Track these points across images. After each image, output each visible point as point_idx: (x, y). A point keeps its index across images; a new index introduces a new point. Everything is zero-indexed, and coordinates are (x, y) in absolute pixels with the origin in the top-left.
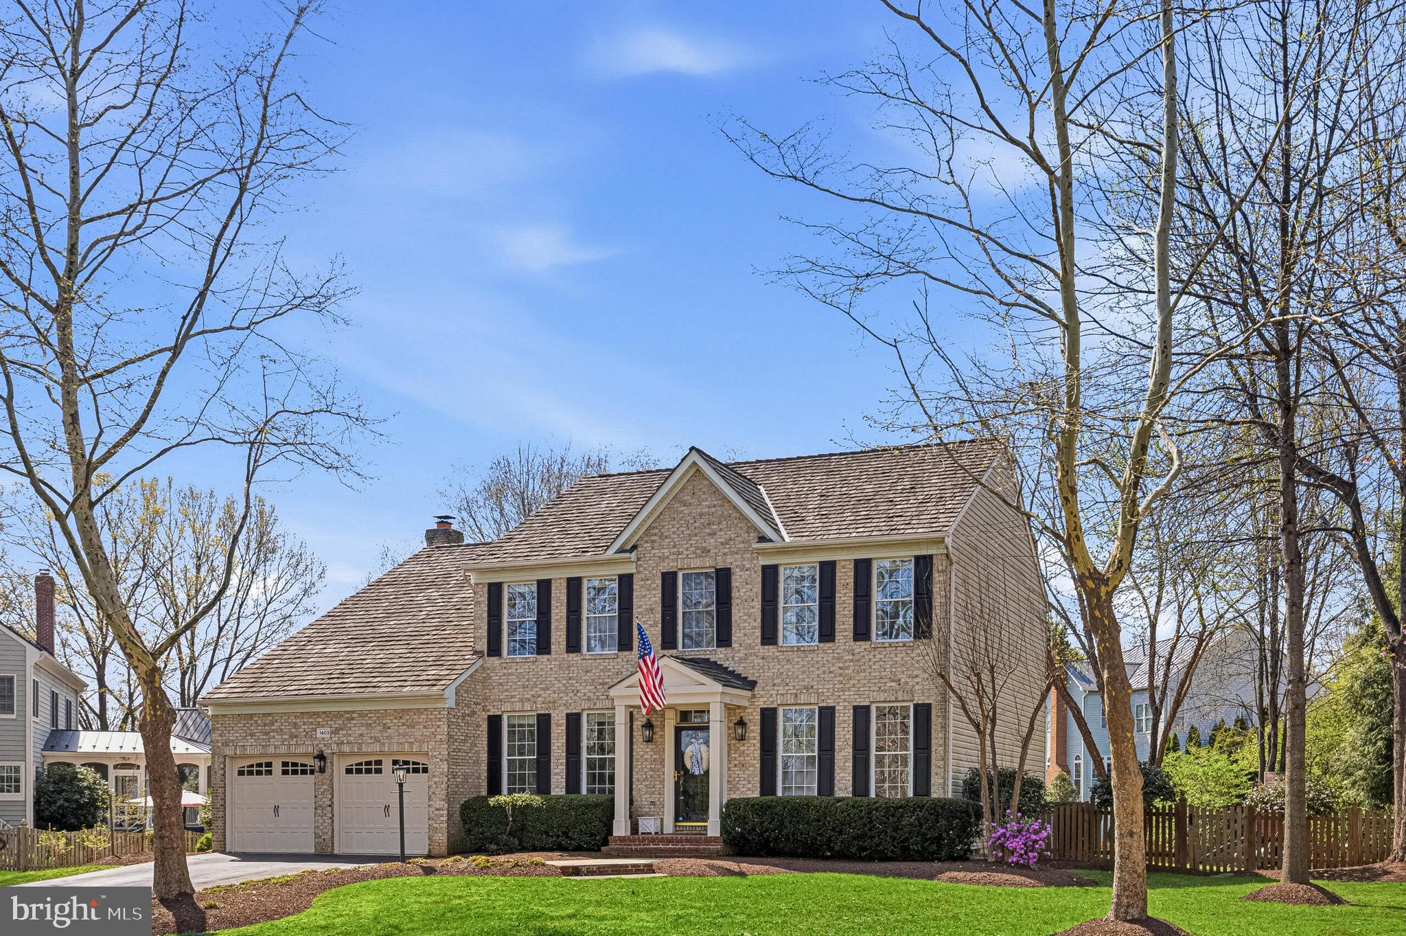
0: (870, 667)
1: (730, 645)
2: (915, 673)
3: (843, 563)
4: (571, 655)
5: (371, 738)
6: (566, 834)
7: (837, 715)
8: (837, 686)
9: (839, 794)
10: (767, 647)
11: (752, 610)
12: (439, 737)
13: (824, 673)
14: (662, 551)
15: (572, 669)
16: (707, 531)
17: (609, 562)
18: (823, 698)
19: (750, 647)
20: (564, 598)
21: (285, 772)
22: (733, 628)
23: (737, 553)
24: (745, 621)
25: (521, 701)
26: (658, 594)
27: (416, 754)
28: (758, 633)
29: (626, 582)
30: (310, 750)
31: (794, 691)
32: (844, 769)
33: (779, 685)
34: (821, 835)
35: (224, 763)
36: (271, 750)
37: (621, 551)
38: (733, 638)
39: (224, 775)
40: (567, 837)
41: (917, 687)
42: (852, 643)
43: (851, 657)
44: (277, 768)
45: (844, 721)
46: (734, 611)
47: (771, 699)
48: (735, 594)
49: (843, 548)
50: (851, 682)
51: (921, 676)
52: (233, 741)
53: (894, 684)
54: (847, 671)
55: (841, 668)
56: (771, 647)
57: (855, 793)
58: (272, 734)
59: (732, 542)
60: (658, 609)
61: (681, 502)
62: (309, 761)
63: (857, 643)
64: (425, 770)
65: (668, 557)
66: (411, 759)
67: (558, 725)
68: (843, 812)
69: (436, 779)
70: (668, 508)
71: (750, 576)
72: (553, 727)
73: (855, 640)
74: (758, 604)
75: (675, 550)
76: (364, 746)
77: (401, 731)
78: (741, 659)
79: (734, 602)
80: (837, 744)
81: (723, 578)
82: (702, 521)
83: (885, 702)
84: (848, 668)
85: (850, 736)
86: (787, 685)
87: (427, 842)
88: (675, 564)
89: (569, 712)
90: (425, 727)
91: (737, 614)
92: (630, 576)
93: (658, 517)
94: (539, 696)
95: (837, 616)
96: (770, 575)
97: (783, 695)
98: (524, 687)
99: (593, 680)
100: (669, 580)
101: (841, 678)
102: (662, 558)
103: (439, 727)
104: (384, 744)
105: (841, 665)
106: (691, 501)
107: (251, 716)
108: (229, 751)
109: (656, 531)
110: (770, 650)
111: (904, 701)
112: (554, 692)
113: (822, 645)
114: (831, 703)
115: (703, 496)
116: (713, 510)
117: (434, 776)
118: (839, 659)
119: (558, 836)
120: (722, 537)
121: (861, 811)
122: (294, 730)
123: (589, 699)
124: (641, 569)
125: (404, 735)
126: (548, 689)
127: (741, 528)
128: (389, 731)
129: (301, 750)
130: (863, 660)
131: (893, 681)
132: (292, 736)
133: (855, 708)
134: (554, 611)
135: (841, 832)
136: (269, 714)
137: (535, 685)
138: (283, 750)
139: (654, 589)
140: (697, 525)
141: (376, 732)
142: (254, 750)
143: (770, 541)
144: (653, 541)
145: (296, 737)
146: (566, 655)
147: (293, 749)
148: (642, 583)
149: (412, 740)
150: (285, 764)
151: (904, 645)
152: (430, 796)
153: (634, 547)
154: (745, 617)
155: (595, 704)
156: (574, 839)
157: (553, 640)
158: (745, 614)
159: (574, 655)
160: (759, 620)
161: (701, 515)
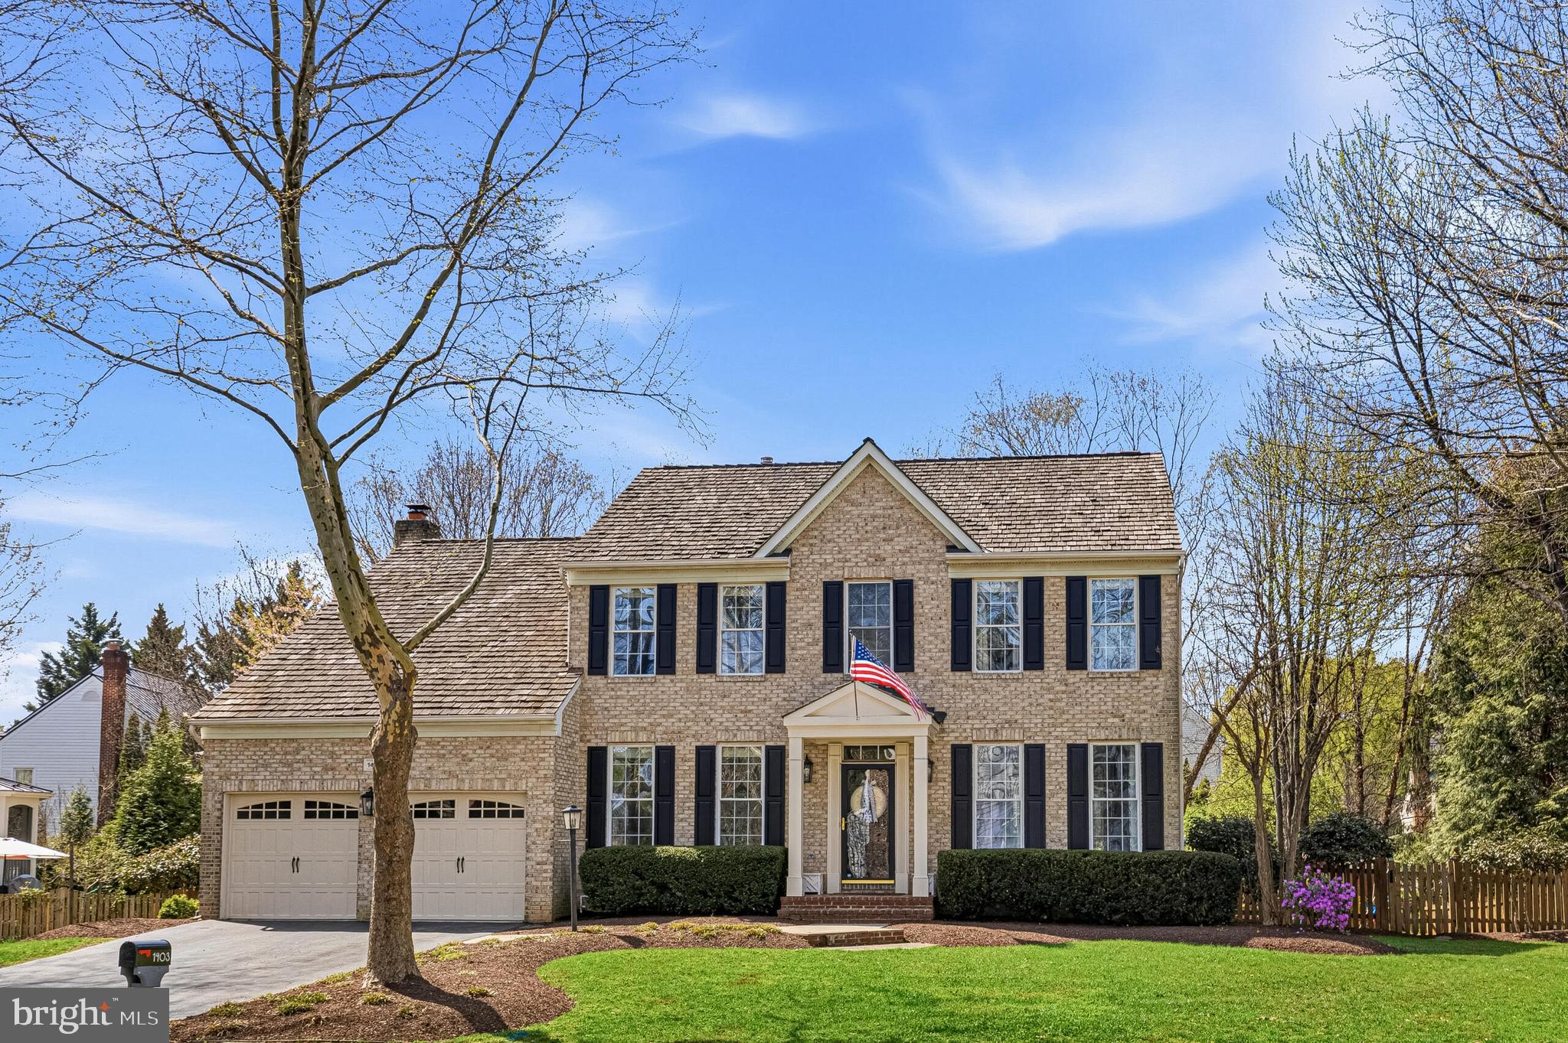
0: (1087, 699)
1: (912, 670)
2: (1142, 708)
3: (1052, 580)
4: (703, 676)
5: (444, 772)
6: (729, 895)
7: (1047, 754)
8: (1048, 721)
9: (1051, 846)
10: (959, 673)
11: (939, 630)
12: (542, 773)
13: (1031, 704)
14: (824, 556)
15: (704, 692)
16: (882, 536)
17: (758, 567)
18: (1029, 734)
19: (937, 672)
20: (694, 607)
21: (309, 815)
22: (916, 651)
23: (920, 564)
24: (931, 643)
25: (635, 729)
26: (819, 607)
27: (511, 793)
28: (948, 657)
29: (777, 592)
30: (354, 786)
31: (994, 726)
32: (1057, 818)
33: (974, 718)
34: (1065, 895)
35: (221, 802)
36: (296, 786)
37: (772, 554)
38: (916, 662)
39: (220, 818)
40: (730, 898)
41: (1144, 724)
42: (1065, 672)
43: (1064, 688)
44: (298, 809)
45: (1057, 762)
46: (917, 630)
47: (964, 735)
48: (917, 610)
49: (1052, 564)
50: (1064, 717)
51: (1150, 712)
52: (236, 774)
53: (1116, 720)
54: (1058, 704)
55: (1051, 700)
56: (964, 673)
57: (1071, 846)
58: (295, 765)
59: (913, 551)
60: (819, 624)
61: (847, 501)
62: (355, 803)
63: (1072, 672)
64: (519, 814)
65: (831, 564)
66: (497, 799)
67: (684, 760)
68: (1094, 868)
69: (538, 825)
70: (831, 506)
71: (936, 591)
72: (678, 762)
73: (1069, 667)
74: (946, 624)
75: (841, 556)
76: (434, 783)
77: (488, 764)
78: (925, 686)
79: (917, 619)
80: (1048, 788)
81: (904, 591)
82: (875, 524)
83: (1106, 740)
84: (1060, 700)
85: (1064, 779)
86: (984, 718)
87: (523, 905)
88: (840, 572)
89: (699, 744)
90: (523, 760)
91: (920, 634)
92: (782, 585)
93: (819, 517)
94: (660, 724)
95: (1046, 641)
96: (961, 590)
97: (979, 729)
98: (638, 713)
99: (733, 707)
100: (832, 592)
101: (1052, 712)
102: (825, 565)
103: (543, 759)
104: (463, 780)
105: (1051, 696)
106: (862, 500)
107: (266, 742)
108: (229, 787)
109: (816, 533)
110: (962, 677)
111: (1129, 740)
112: (680, 720)
113: (1027, 673)
114: (1039, 740)
115: (876, 496)
116: (890, 512)
117: (534, 822)
118: (1049, 690)
119: (719, 897)
120: (900, 543)
122: (330, 761)
123: (727, 730)
124: (797, 577)
125: (493, 769)
126: (672, 716)
127: (925, 535)
128: (471, 764)
129: (341, 786)
130: (1078, 692)
131: (1115, 717)
132: (326, 769)
133: (1070, 747)
134: (680, 622)
135: (1090, 892)
136: (293, 740)
137: (653, 712)
138: (313, 786)
139: (814, 601)
140: (869, 528)
141: (451, 765)
142: (268, 786)
143: (966, 550)
144: (811, 545)
145: (333, 769)
146: (695, 677)
147: (328, 785)
148: (798, 593)
149: (504, 776)
150: (309, 804)
151: (1129, 676)
152: (528, 847)
153: (787, 552)
154: (931, 638)
155: (735, 736)
156: (740, 901)
157: (678, 657)
158: (931, 635)
159: (707, 676)
160: (949, 642)
161: (874, 517)
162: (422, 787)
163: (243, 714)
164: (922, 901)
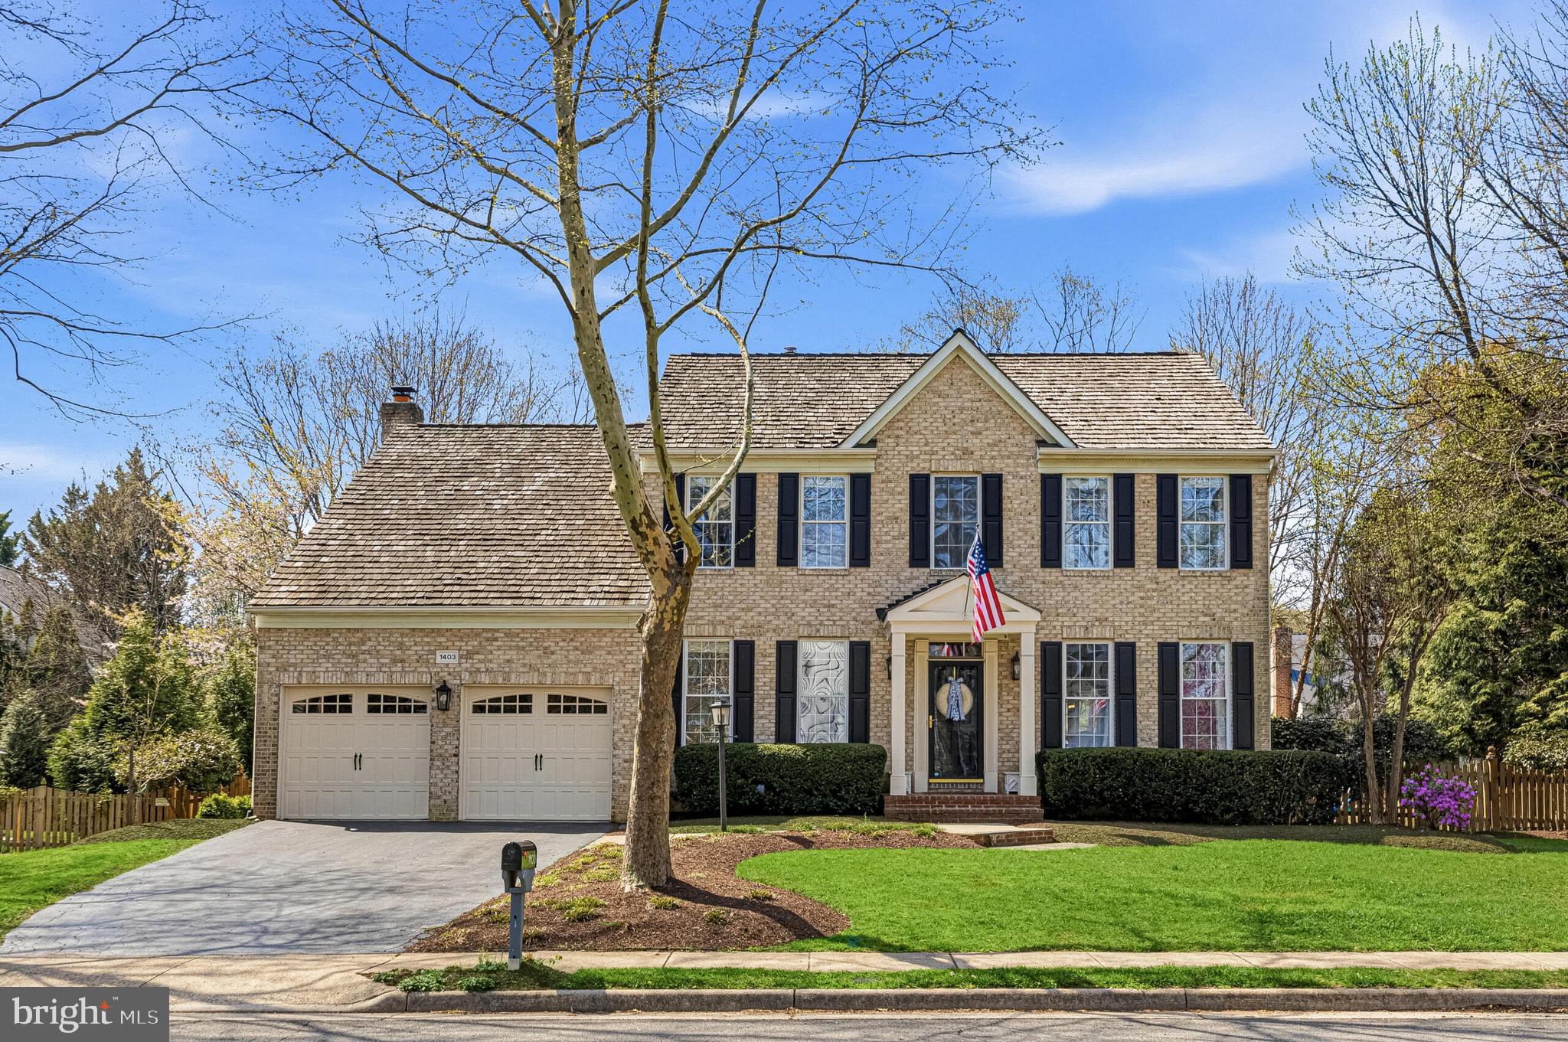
0: (1178, 598)
1: (1001, 566)
2: (1233, 607)
3: (1143, 477)
4: (783, 569)
5: (525, 665)
6: (834, 793)
7: (1138, 653)
8: (1138, 619)
9: (1141, 744)
10: (1048, 570)
11: (1028, 526)
12: (630, 667)
13: (1121, 603)
14: (910, 448)
15: (785, 586)
16: (970, 429)
17: (847, 458)
18: (1120, 632)
19: (1026, 568)
20: (774, 498)
21: (373, 708)
22: (1005, 546)
23: (1009, 458)
24: (1020, 538)
25: (712, 623)
26: (905, 501)
27: (597, 687)
28: (1037, 553)
29: (861, 485)
30: (426, 679)
31: (1084, 624)
32: (1147, 717)
33: (1064, 615)
35: (277, 695)
36: (362, 678)
37: (858, 445)
38: (1005, 558)
39: (277, 712)
40: (835, 796)
41: (1235, 623)
42: (1155, 570)
43: (1155, 586)
44: (360, 703)
45: (1148, 660)
46: (1006, 525)
47: (1054, 632)
48: (1006, 505)
49: (1143, 461)
50: (1155, 615)
51: (1240, 611)
52: (295, 665)
53: (1207, 619)
54: (1149, 602)
55: (1142, 598)
56: (1054, 570)
57: (1162, 744)
58: (361, 657)
59: (1002, 445)
60: (906, 517)
61: (934, 392)
62: (426, 698)
63: (1162, 570)
64: (601, 709)
65: (917, 457)
66: (578, 694)
67: (764, 656)
69: (626, 722)
70: (918, 397)
71: (1026, 486)
72: (757, 658)
73: (1160, 566)
74: (1036, 520)
75: (927, 448)
77: (572, 657)
78: (1014, 582)
79: (1006, 515)
80: (1139, 686)
81: (993, 484)
82: (963, 416)
83: (1197, 639)
84: (1150, 598)
85: (1155, 678)
86: (1074, 615)
87: (609, 804)
88: (927, 465)
89: (780, 639)
90: (609, 653)
91: (1009, 530)
92: (867, 477)
93: (905, 408)
94: (739, 618)
95: (1137, 538)
96: (1051, 485)
97: (1069, 627)
98: (716, 606)
99: (815, 601)
100: (919, 485)
101: (1142, 610)
102: (911, 457)
103: (631, 653)
104: (544, 674)
105: (1142, 594)
106: (950, 392)
107: (327, 632)
108: (286, 679)
109: (902, 424)
110: (1052, 574)
111: (1220, 639)
112: (760, 614)
113: (1118, 570)
114: (1130, 638)
115: (965, 388)
116: (978, 404)
117: (622, 718)
118: (1140, 588)
119: (825, 796)
120: (989, 437)
121: (1232, 766)
122: (399, 652)
123: (809, 624)
124: (882, 469)
125: (577, 662)
126: (751, 610)
127: (1014, 429)
128: (553, 657)
129: (410, 679)
130: (1169, 590)
131: (1206, 615)
132: (394, 661)
133: (1161, 645)
134: (760, 513)
135: (1203, 792)
136: (358, 630)
137: (731, 604)
138: (381, 678)
139: (900, 493)
140: (956, 420)
141: (532, 657)
142: (329, 679)
143: (1058, 445)
144: (897, 437)
145: (402, 661)
146: (776, 569)
147: (397, 678)
148: (883, 485)
149: (589, 669)
150: (372, 698)
151: (1220, 575)
152: (614, 744)
153: (873, 443)
154: (1020, 534)
155: (818, 631)
156: (846, 801)
157: (758, 549)
158: (1020, 530)
159: (788, 569)
160: (1038, 538)
161: (962, 409)
162: (500, 680)
163: (304, 602)
164: (1029, 800)
